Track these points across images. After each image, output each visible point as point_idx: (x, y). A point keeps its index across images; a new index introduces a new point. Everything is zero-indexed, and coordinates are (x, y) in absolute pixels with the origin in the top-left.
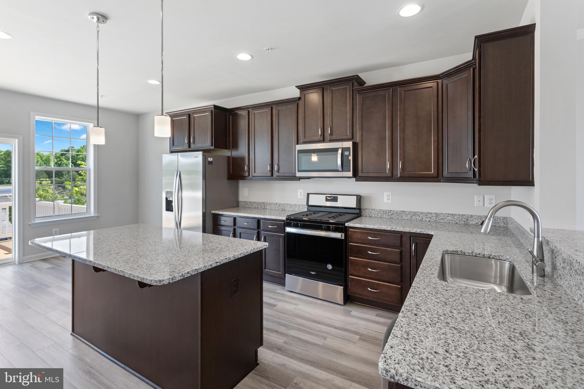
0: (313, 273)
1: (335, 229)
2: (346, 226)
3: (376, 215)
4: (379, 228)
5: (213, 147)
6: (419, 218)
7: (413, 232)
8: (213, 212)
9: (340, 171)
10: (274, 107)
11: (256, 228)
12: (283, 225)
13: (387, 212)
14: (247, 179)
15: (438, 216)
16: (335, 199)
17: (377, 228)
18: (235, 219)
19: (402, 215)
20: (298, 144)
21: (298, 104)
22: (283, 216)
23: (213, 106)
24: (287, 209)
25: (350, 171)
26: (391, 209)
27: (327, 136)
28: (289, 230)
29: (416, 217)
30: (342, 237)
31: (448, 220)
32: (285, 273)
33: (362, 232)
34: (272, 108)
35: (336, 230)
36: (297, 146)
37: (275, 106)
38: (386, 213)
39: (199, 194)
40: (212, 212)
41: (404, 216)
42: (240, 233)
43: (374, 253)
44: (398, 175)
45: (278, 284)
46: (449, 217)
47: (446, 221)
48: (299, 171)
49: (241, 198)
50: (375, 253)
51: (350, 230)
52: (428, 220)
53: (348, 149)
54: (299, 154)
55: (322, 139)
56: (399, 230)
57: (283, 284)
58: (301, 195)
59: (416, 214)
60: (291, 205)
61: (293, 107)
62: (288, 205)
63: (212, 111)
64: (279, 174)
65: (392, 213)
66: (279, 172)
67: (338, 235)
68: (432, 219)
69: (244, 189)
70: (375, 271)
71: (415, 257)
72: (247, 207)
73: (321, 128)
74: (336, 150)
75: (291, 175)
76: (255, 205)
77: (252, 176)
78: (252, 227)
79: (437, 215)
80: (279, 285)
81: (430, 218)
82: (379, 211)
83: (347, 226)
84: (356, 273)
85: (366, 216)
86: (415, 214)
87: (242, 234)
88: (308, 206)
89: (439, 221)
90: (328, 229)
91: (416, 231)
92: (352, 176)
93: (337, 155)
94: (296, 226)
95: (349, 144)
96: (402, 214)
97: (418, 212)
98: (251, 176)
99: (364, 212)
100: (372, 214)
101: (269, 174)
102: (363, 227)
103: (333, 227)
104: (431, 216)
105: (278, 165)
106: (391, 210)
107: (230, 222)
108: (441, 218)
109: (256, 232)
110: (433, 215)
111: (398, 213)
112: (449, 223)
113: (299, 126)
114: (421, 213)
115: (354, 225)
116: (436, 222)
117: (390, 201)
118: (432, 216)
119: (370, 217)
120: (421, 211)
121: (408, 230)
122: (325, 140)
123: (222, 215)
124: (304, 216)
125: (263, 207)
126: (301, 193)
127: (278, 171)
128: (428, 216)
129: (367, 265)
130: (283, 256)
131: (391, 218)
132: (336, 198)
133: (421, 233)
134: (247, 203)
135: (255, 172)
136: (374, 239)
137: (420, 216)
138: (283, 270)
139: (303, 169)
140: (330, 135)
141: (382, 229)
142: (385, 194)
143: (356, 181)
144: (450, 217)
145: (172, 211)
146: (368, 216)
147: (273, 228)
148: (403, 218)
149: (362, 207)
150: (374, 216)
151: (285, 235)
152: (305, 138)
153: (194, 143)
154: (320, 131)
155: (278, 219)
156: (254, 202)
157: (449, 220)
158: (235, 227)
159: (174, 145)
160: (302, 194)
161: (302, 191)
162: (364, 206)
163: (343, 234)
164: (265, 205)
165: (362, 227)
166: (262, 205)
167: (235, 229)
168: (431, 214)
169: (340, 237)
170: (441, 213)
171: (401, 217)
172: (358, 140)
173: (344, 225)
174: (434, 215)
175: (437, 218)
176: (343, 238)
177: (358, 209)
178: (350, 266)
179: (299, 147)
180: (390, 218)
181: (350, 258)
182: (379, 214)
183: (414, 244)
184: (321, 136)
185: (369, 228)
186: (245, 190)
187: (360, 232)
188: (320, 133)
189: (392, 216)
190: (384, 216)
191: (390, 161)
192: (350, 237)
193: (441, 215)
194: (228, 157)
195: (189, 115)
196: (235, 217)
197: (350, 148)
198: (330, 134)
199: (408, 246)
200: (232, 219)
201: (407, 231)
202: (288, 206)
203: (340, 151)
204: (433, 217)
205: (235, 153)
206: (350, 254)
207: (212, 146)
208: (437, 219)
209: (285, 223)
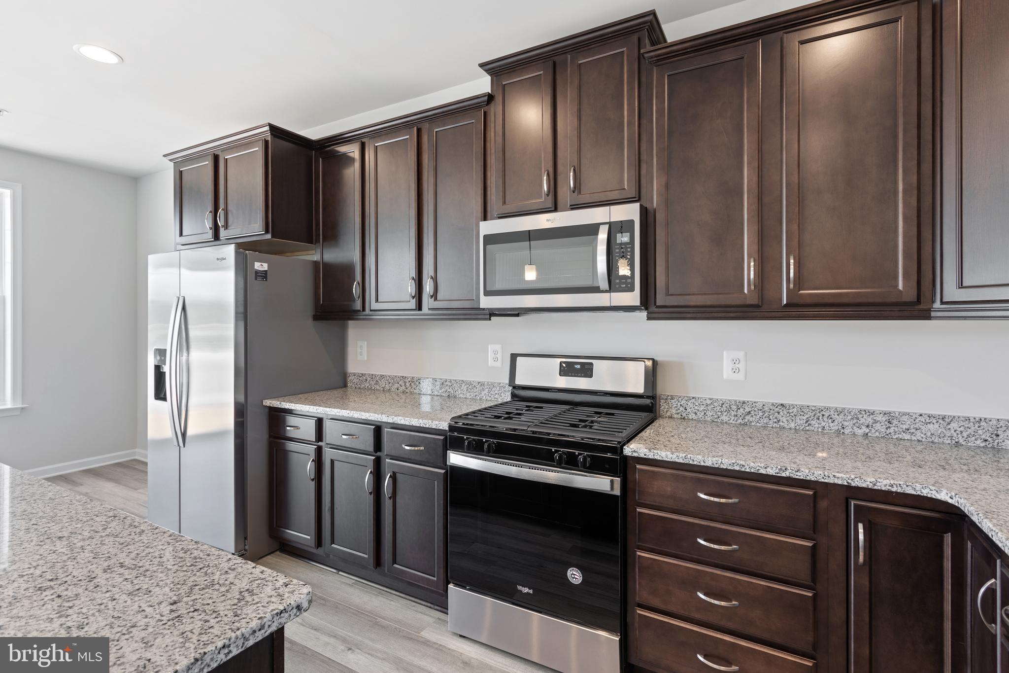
0: (526, 590)
1: (590, 464)
2: (626, 457)
3: (700, 415)
4: (737, 468)
5: (269, 236)
6: (831, 425)
7: (864, 485)
8: (268, 403)
9: (603, 292)
10: (425, 127)
11: (371, 449)
12: (441, 444)
13: (734, 407)
14: (361, 317)
15: (895, 422)
16: (586, 371)
17: (730, 468)
18: (320, 422)
19: (779, 417)
20: (485, 219)
21: (485, 113)
22: (440, 420)
23: (267, 128)
24: (461, 396)
25: (631, 289)
26: (746, 399)
27: (565, 195)
28: (456, 459)
29: (823, 424)
30: (612, 488)
31: (929, 434)
32: (448, 583)
33: (677, 476)
34: (419, 131)
35: (596, 467)
36: (482, 224)
37: (428, 124)
38: (729, 410)
39: (227, 358)
40: (264, 404)
41: (784, 420)
42: (332, 462)
43: (716, 547)
44: (781, 299)
45: (429, 605)
46: (930, 426)
47: (920, 438)
48: (487, 293)
49: (353, 367)
50: (723, 548)
51: (638, 466)
52: (860, 432)
53: (625, 226)
54: (489, 247)
55: (550, 204)
56: (808, 478)
57: (443, 607)
58: (496, 360)
59: (823, 415)
60: (470, 384)
61: (473, 121)
62: (463, 385)
63: (266, 142)
64: (436, 302)
65: (747, 410)
66: (436, 299)
67: (601, 483)
68: (873, 431)
69: (359, 343)
70: (723, 603)
71: (867, 567)
72: (364, 389)
73: (548, 174)
74: (592, 230)
75: (467, 305)
76: (382, 383)
77: (371, 310)
78: (361, 447)
79: (890, 418)
80: (432, 606)
81: (868, 426)
82: (709, 402)
83: (630, 454)
84: (656, 602)
85: (670, 417)
86: (819, 413)
87: (336, 463)
88: (514, 388)
89: (897, 436)
90: (570, 463)
91: (875, 485)
92: (638, 304)
93: (595, 241)
94: (476, 449)
95: (630, 212)
96: (779, 413)
97: (828, 409)
98: (367, 311)
99: (667, 407)
100: (689, 410)
101: (413, 304)
102: (681, 461)
103: (585, 458)
104: (870, 420)
105: (435, 279)
106: (744, 403)
107: (307, 429)
108: (904, 427)
109: (370, 459)
110: (878, 419)
111: (766, 409)
112: (932, 442)
113: (489, 174)
114: (840, 412)
115: (652, 454)
116: (886, 437)
117: (740, 376)
118: (876, 422)
119: (684, 418)
120: (840, 406)
121: (842, 479)
122: (559, 206)
123: (290, 412)
124: (499, 417)
125: (401, 389)
126: (496, 352)
127: (435, 296)
128: (861, 422)
129: (694, 582)
130: (442, 531)
131: (745, 424)
132: (587, 366)
133: (894, 489)
134: (364, 378)
135: (377, 300)
136: (716, 500)
137: (836, 421)
138: (442, 571)
139: (498, 286)
140: (574, 192)
141: (748, 470)
142: (727, 358)
143: (649, 318)
144: (936, 426)
145: (165, 399)
146: (675, 416)
147: (414, 450)
148: (782, 424)
149: (661, 390)
150: (694, 417)
151: (447, 472)
152: (504, 203)
153: (226, 227)
154: (545, 182)
155: (427, 426)
156: (382, 376)
157: (932, 434)
158: (320, 443)
159: (184, 235)
160: (499, 356)
161: (498, 347)
162: (665, 388)
163: (617, 480)
164: (408, 384)
165: (677, 460)
166: (400, 383)
167: (319, 451)
168: (871, 416)
169: (609, 489)
170: (905, 414)
171: (775, 420)
172: (655, 201)
173: (619, 451)
174: (880, 418)
175: (889, 427)
176: (617, 492)
177: (648, 397)
178: (637, 577)
179: (488, 228)
180: (740, 424)
181: (638, 553)
182: (709, 413)
183: (860, 526)
184: (548, 195)
185: (702, 464)
186: (361, 347)
187: (672, 475)
188: (546, 189)
189: (747, 418)
190: (725, 418)
191: (756, 256)
192: (637, 488)
193: (905, 418)
194: (316, 264)
195: (216, 158)
196: (320, 416)
197: (632, 222)
198: (575, 187)
199: (837, 529)
200: (312, 423)
201: (840, 482)
202: (464, 387)
203: (603, 236)
204: (878, 424)
205: (332, 256)
206: (639, 542)
207: (267, 232)
208: (891, 430)
209: (446, 438)
